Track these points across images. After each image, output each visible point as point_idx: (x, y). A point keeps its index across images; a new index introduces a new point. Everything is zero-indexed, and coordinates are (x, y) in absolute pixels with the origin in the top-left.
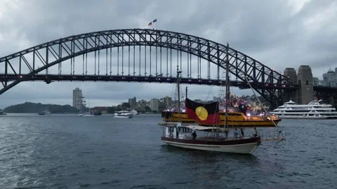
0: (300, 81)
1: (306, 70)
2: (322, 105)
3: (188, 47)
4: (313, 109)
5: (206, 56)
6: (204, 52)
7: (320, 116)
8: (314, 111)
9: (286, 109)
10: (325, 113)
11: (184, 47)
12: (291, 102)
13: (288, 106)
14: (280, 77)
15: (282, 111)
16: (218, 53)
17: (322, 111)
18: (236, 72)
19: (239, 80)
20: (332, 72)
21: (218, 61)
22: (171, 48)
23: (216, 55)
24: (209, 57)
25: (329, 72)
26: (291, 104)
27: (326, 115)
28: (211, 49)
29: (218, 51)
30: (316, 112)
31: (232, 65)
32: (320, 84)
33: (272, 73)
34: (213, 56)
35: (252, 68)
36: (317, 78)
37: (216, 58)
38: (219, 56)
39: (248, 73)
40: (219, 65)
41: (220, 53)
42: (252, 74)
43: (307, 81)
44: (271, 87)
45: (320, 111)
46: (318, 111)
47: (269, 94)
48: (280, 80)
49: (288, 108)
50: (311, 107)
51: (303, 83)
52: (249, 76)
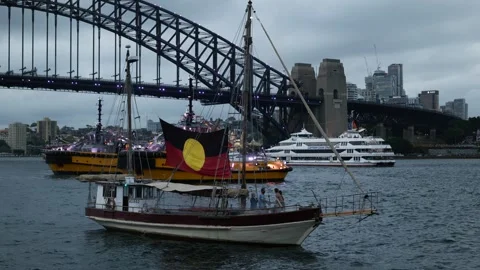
0: (322, 90)
1: (334, 68)
2: (367, 139)
3: (94, 13)
4: (349, 146)
5: (133, 33)
6: (128, 25)
7: (363, 161)
8: (350, 151)
9: (294, 147)
10: (373, 154)
11: (84, 11)
12: (304, 132)
13: (299, 141)
14: (284, 82)
15: (287, 151)
16: (158, 26)
17: (367, 150)
18: (196, 69)
19: (202, 85)
20: (383, 74)
21: (158, 46)
22: (56, 13)
23: (154, 33)
24: (139, 36)
25: (376, 74)
26: (305, 136)
27: (374, 158)
28: (143, 18)
29: (159, 23)
30: (356, 154)
31: (186, 54)
32: (360, 97)
33: (267, 73)
34: (148, 34)
35: (227, 61)
36: (354, 86)
37: (153, 37)
38: (159, 33)
39: (220, 72)
40: (160, 52)
41: (163, 27)
42: (227, 75)
43: (335, 91)
44: (265, 101)
45: (363, 150)
46: (358, 150)
47: (261, 115)
48: (283, 87)
49: (300, 144)
50: (345, 143)
51: (328, 94)
52: (221, 77)
